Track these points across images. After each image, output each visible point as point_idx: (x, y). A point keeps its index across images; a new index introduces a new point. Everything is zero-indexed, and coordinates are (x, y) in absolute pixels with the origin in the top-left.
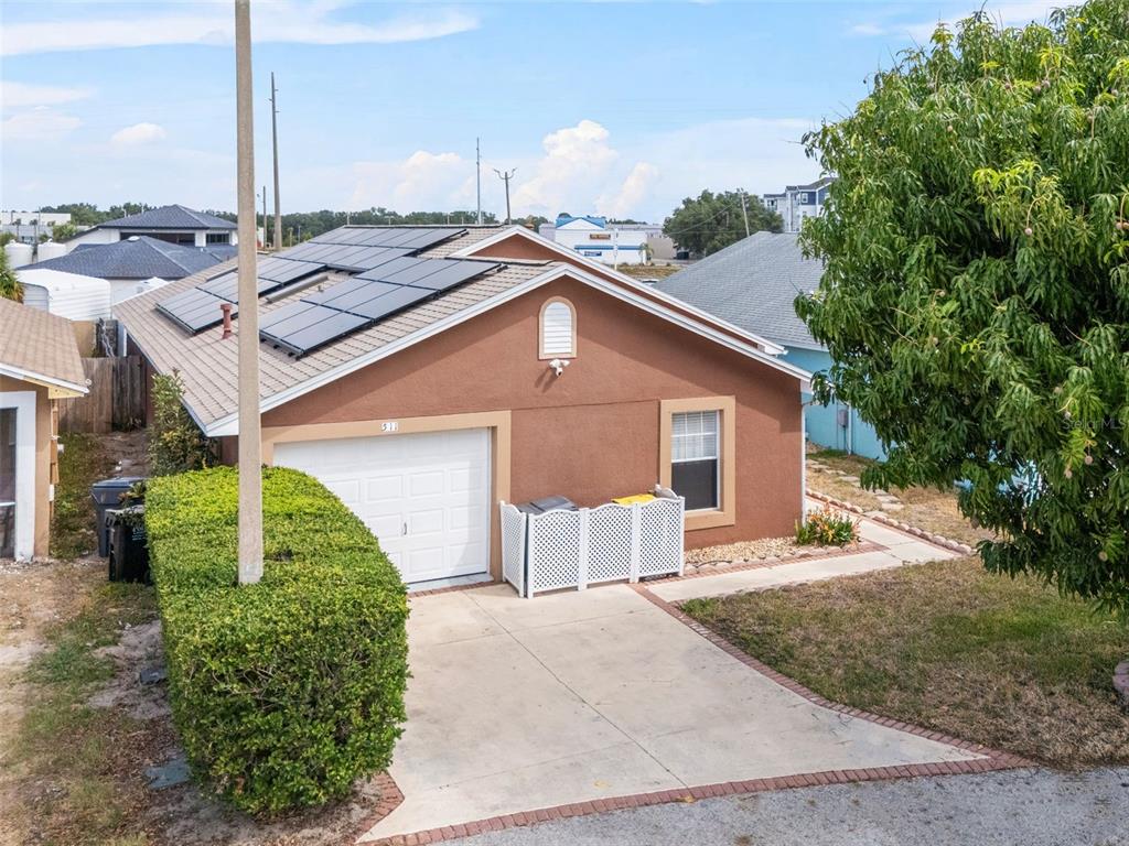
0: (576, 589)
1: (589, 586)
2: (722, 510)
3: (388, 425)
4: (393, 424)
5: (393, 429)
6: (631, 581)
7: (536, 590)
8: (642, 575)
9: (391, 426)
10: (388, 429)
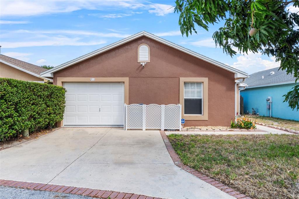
0: (142, 130)
1: (146, 130)
2: (203, 115)
3: (92, 79)
4: (94, 79)
5: (94, 80)
6: (161, 130)
7: (128, 128)
8: (165, 128)
9: (93, 79)
10: (92, 80)
